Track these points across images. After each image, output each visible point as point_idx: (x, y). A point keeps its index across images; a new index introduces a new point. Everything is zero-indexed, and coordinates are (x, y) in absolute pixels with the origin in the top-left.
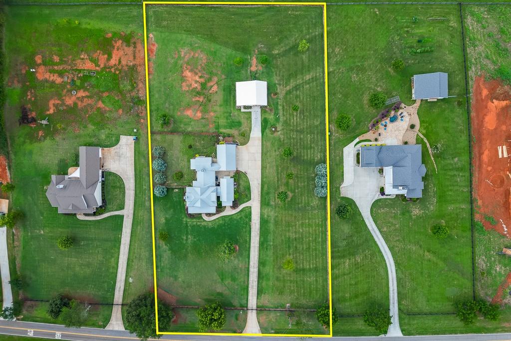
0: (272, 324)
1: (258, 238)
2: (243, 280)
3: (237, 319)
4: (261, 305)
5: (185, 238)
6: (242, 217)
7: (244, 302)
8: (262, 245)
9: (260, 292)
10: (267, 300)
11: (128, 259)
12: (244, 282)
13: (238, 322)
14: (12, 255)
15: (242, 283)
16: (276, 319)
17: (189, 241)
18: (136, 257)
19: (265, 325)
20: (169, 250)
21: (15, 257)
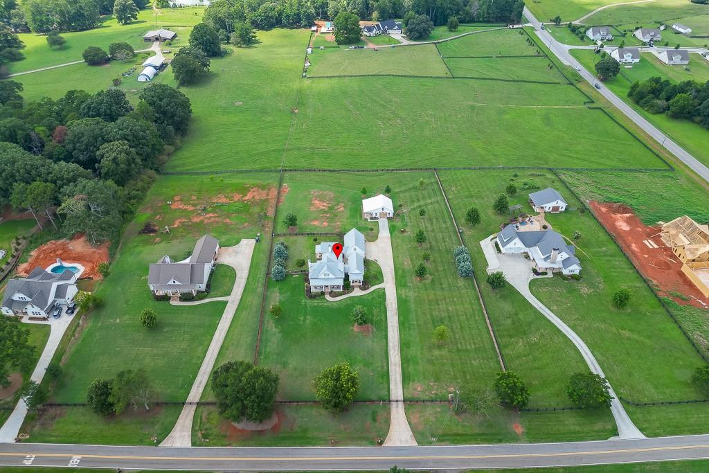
0: (430, 425)
1: (396, 318)
2: (380, 364)
3: (374, 420)
4: (409, 396)
5: (302, 318)
6: (374, 298)
7: (384, 392)
8: (402, 325)
9: (406, 378)
10: (418, 389)
11: (222, 347)
12: (382, 367)
13: (377, 424)
14: (62, 349)
15: (379, 369)
16: (436, 417)
17: (308, 322)
18: (233, 344)
19: (420, 428)
20: (279, 333)
21: (65, 351)
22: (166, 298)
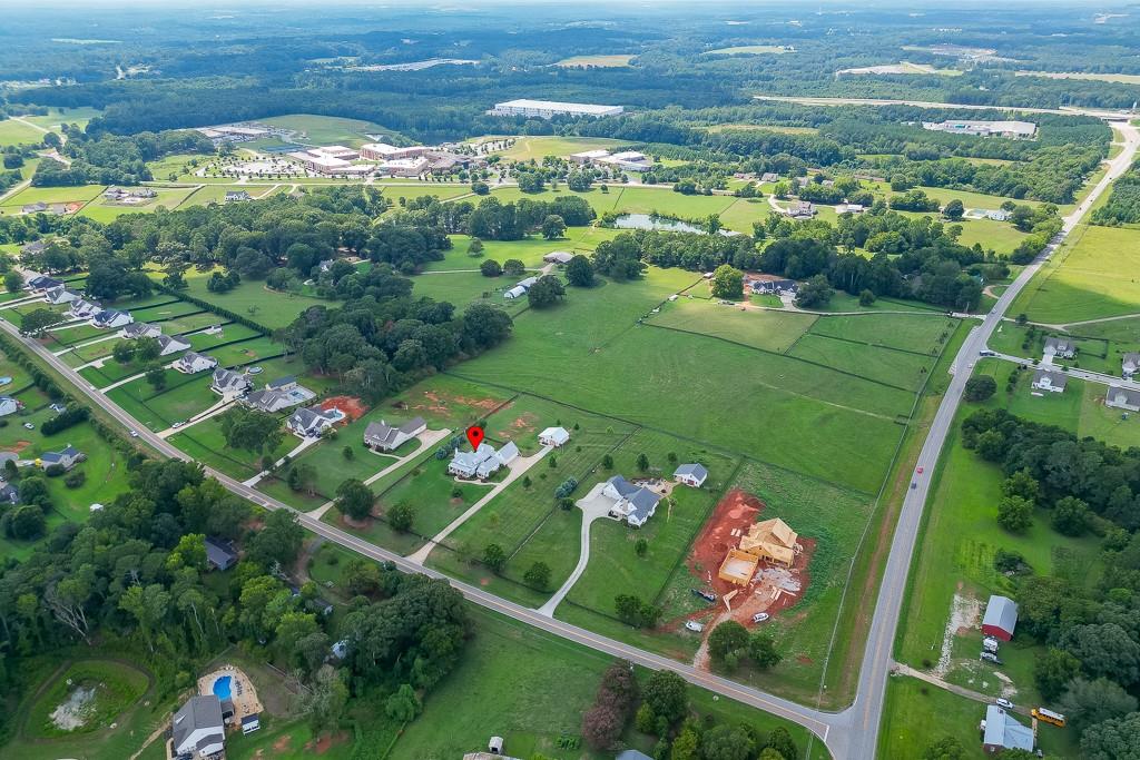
0: (439, 560)
1: (483, 504)
3: (413, 545)
4: (445, 543)
5: (428, 484)
6: (484, 489)
7: (432, 536)
8: (484, 509)
9: (451, 535)
10: (452, 542)
13: (411, 548)
17: (429, 487)
18: (380, 483)
19: (432, 559)
22: (369, 446)
